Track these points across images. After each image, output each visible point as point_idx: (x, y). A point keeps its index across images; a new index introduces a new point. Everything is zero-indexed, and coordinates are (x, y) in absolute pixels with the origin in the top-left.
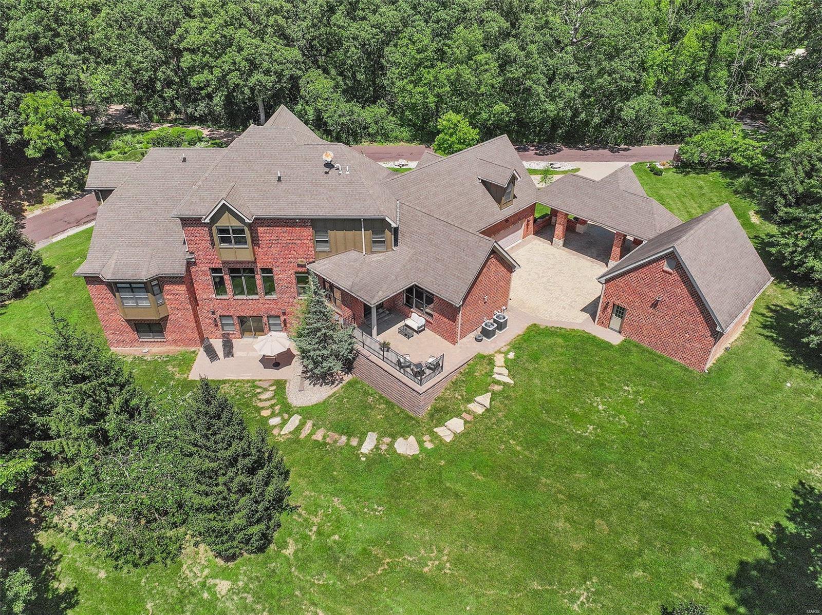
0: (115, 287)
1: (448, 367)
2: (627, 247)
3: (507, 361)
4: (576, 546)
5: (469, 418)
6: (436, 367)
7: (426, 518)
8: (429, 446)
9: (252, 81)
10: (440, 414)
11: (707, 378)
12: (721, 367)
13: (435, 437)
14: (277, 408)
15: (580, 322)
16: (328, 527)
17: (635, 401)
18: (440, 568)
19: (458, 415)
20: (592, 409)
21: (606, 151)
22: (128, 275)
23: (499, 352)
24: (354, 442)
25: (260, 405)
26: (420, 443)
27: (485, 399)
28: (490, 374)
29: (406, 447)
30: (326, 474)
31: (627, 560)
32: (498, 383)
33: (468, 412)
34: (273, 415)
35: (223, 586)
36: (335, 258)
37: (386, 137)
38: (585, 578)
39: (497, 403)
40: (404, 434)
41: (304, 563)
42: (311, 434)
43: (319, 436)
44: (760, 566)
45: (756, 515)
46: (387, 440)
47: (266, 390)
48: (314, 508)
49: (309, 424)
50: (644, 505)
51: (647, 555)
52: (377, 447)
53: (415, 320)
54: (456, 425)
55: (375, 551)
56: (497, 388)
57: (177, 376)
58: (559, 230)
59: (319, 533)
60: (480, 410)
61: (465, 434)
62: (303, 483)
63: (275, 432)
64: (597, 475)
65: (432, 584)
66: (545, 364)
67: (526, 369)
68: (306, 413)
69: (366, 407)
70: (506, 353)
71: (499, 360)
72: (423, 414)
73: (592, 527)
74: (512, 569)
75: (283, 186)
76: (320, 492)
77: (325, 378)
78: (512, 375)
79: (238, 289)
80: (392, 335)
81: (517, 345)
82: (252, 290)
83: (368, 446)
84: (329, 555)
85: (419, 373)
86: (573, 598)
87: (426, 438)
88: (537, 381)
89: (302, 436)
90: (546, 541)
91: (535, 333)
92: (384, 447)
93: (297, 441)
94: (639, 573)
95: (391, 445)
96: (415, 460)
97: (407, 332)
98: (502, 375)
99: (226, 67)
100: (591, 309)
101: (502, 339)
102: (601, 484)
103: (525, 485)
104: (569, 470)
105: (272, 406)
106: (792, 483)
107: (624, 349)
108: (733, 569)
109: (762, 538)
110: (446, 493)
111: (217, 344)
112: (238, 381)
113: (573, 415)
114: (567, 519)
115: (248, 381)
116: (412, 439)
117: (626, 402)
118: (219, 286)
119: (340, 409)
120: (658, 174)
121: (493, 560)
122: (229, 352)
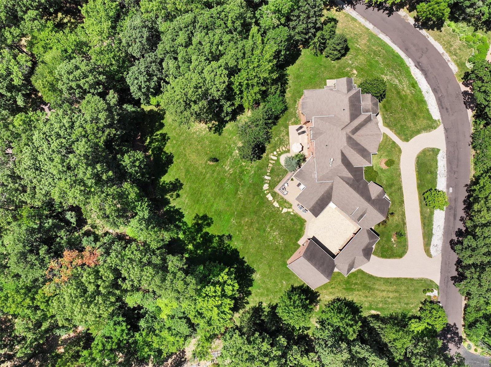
1: (286, 196)
3: (290, 212)
4: (242, 222)
5: (272, 201)
7: (248, 191)
8: (266, 192)
10: (274, 195)
13: (268, 193)
14: (280, 153)
15: (308, 235)
16: (248, 171)
17: (277, 242)
18: (239, 195)
19: (273, 199)
20: (274, 231)
23: (293, 210)
24: (268, 174)
25: (281, 148)
26: (266, 190)
27: (278, 206)
28: (286, 207)
29: (266, 187)
30: (260, 168)
32: (282, 209)
33: (274, 201)
34: (277, 152)
35: (237, 151)
38: (236, 222)
39: (276, 208)
40: (270, 186)
41: (241, 167)
42: (270, 163)
43: (270, 165)
44: (238, 256)
45: (248, 259)
46: (268, 182)
47: (286, 148)
48: (252, 167)
49: (274, 162)
50: (250, 237)
51: (241, 235)
52: (266, 180)
54: (271, 198)
55: (242, 181)
56: (281, 209)
57: (290, 122)
59: (246, 169)
60: (274, 204)
61: (268, 200)
62: (258, 164)
63: (272, 154)
64: (257, 229)
65: (236, 193)
66: (289, 222)
67: (287, 216)
68: (278, 161)
69: (278, 175)
70: (293, 212)
71: (290, 210)
72: (275, 190)
73: (246, 226)
74: (238, 209)
75: (325, 147)
76: (255, 168)
78: (285, 213)
81: (295, 215)
83: (266, 177)
84: (242, 172)
86: (233, 220)
87: (268, 191)
88: (283, 219)
89: (270, 161)
90: (243, 216)
91: (303, 221)
92: (266, 181)
93: (269, 160)
94: (238, 233)
95: (267, 183)
96: (262, 189)
98: (285, 210)
100: (314, 238)
101: (299, 212)
102: (255, 229)
103: (255, 213)
104: (258, 223)
105: (280, 151)
106: (255, 269)
107: (296, 244)
108: (238, 250)
109: (243, 258)
110: (254, 196)
111: (303, 130)
112: (289, 140)
113: (272, 226)
114: (248, 221)
115: (289, 142)
116: (268, 188)
117: (277, 240)
119: (278, 169)
120: (425, 291)
121: (240, 205)
122: (299, 134)
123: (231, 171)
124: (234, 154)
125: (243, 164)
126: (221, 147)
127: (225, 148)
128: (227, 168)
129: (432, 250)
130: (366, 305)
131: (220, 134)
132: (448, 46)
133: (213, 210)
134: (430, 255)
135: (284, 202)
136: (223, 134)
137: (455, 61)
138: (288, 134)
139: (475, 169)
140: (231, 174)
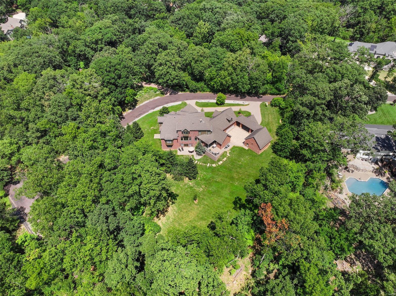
0: (166, 141)
1: (220, 154)
2: (252, 131)
4: (237, 178)
6: (218, 154)
7: (217, 175)
8: (217, 165)
9: (174, 82)
10: (219, 161)
11: (259, 155)
12: (262, 154)
14: (193, 160)
15: (242, 145)
17: (248, 159)
18: (219, 180)
20: (241, 160)
21: (256, 98)
22: (169, 139)
24: (206, 165)
27: (225, 158)
28: (226, 154)
29: (214, 165)
30: (203, 169)
31: (243, 179)
33: (223, 160)
35: (190, 183)
36: (202, 135)
37: (204, 91)
39: (227, 159)
40: (214, 163)
41: (201, 180)
42: (199, 164)
43: (201, 164)
46: (211, 164)
47: (191, 156)
48: (201, 174)
49: (199, 162)
50: (246, 173)
53: (214, 145)
54: (221, 162)
55: (210, 179)
56: (227, 157)
57: (176, 154)
58: (241, 126)
59: (203, 177)
60: (225, 160)
61: (223, 164)
62: (199, 170)
64: (240, 169)
65: (218, 182)
66: (235, 153)
67: (232, 154)
68: (198, 160)
69: (207, 159)
71: (228, 152)
72: (216, 161)
73: (239, 175)
74: (228, 180)
76: (202, 171)
77: (201, 155)
78: (230, 155)
79: (185, 140)
80: (211, 148)
81: (231, 150)
82: (187, 140)
83: (208, 165)
84: (204, 179)
85: (215, 154)
86: (235, 183)
88: (233, 156)
90: (233, 177)
91: (234, 147)
96: (215, 167)
97: (213, 147)
98: (228, 155)
99: (167, 79)
100: (244, 143)
101: (229, 148)
103: (231, 170)
104: (237, 168)
107: (248, 150)
110: (220, 171)
111: (181, 148)
113: (238, 161)
114: (236, 175)
115: (187, 155)
117: (246, 159)
118: (182, 139)
119: (203, 160)
120: (266, 106)
121: (226, 179)
122: (183, 150)
123: (203, 186)
124: (192, 186)
125: (199, 179)
126: (187, 194)
127: (187, 191)
128: (201, 189)
129: (246, 104)
130: (277, 124)
131: (178, 196)
132: (147, 99)
133: (230, 197)
134: (248, 104)
135: (224, 155)
136: (178, 194)
137: (154, 97)
138: (182, 156)
139: (206, 91)
140: (206, 186)
